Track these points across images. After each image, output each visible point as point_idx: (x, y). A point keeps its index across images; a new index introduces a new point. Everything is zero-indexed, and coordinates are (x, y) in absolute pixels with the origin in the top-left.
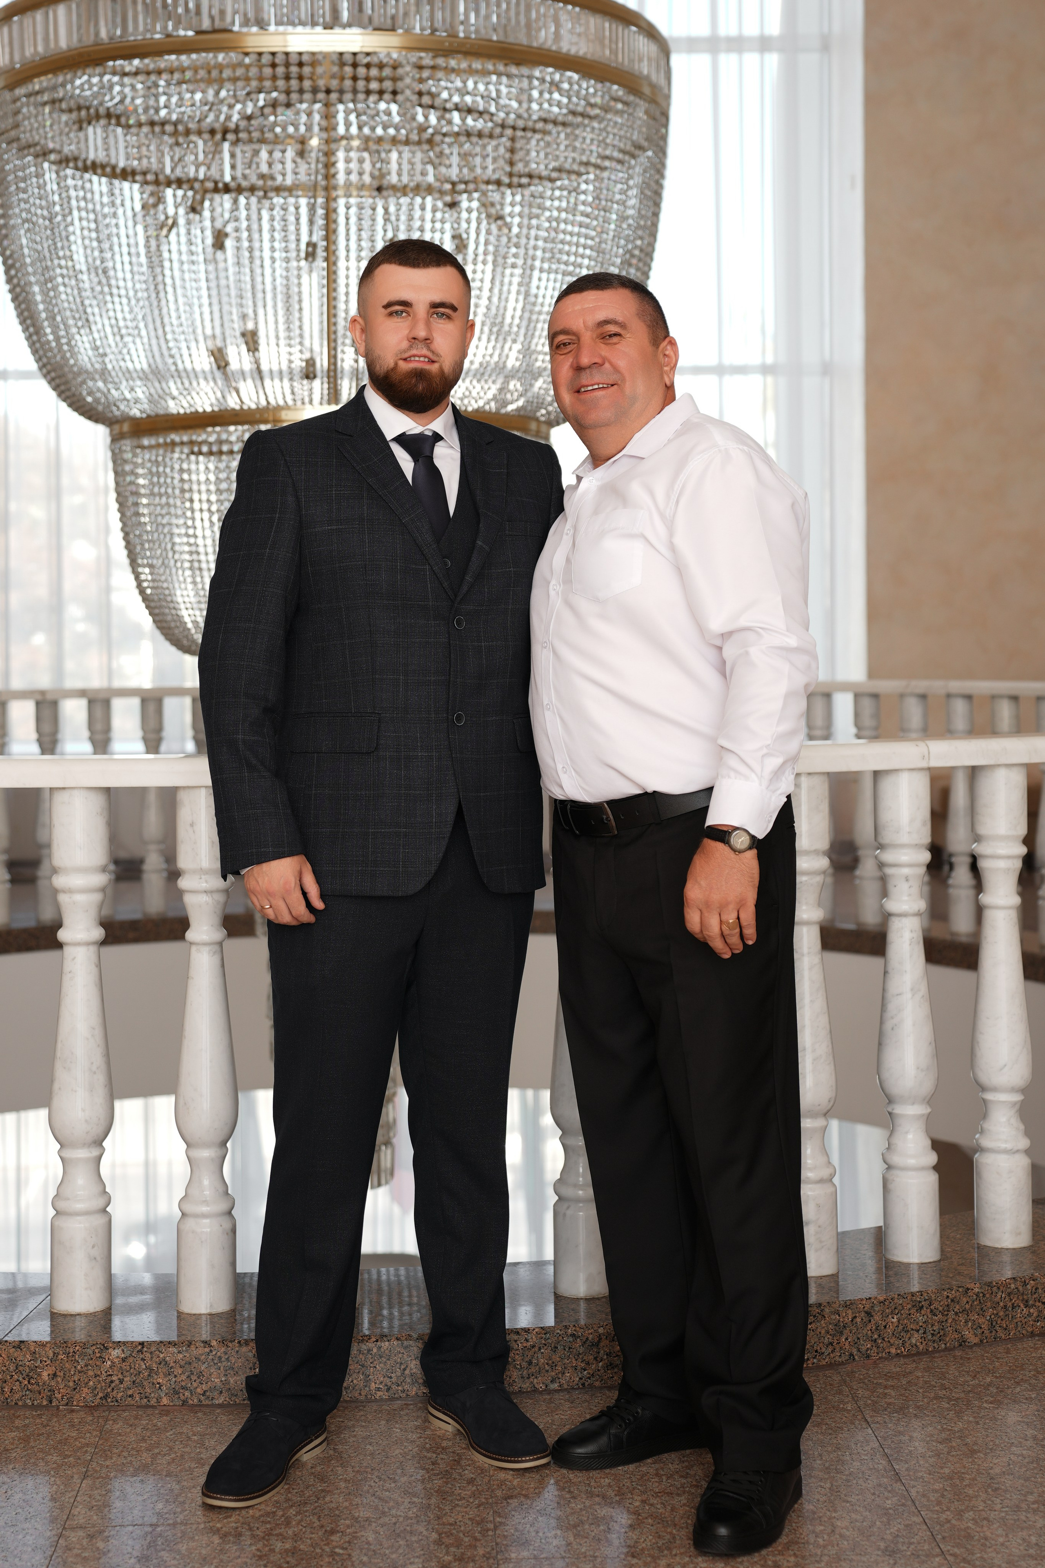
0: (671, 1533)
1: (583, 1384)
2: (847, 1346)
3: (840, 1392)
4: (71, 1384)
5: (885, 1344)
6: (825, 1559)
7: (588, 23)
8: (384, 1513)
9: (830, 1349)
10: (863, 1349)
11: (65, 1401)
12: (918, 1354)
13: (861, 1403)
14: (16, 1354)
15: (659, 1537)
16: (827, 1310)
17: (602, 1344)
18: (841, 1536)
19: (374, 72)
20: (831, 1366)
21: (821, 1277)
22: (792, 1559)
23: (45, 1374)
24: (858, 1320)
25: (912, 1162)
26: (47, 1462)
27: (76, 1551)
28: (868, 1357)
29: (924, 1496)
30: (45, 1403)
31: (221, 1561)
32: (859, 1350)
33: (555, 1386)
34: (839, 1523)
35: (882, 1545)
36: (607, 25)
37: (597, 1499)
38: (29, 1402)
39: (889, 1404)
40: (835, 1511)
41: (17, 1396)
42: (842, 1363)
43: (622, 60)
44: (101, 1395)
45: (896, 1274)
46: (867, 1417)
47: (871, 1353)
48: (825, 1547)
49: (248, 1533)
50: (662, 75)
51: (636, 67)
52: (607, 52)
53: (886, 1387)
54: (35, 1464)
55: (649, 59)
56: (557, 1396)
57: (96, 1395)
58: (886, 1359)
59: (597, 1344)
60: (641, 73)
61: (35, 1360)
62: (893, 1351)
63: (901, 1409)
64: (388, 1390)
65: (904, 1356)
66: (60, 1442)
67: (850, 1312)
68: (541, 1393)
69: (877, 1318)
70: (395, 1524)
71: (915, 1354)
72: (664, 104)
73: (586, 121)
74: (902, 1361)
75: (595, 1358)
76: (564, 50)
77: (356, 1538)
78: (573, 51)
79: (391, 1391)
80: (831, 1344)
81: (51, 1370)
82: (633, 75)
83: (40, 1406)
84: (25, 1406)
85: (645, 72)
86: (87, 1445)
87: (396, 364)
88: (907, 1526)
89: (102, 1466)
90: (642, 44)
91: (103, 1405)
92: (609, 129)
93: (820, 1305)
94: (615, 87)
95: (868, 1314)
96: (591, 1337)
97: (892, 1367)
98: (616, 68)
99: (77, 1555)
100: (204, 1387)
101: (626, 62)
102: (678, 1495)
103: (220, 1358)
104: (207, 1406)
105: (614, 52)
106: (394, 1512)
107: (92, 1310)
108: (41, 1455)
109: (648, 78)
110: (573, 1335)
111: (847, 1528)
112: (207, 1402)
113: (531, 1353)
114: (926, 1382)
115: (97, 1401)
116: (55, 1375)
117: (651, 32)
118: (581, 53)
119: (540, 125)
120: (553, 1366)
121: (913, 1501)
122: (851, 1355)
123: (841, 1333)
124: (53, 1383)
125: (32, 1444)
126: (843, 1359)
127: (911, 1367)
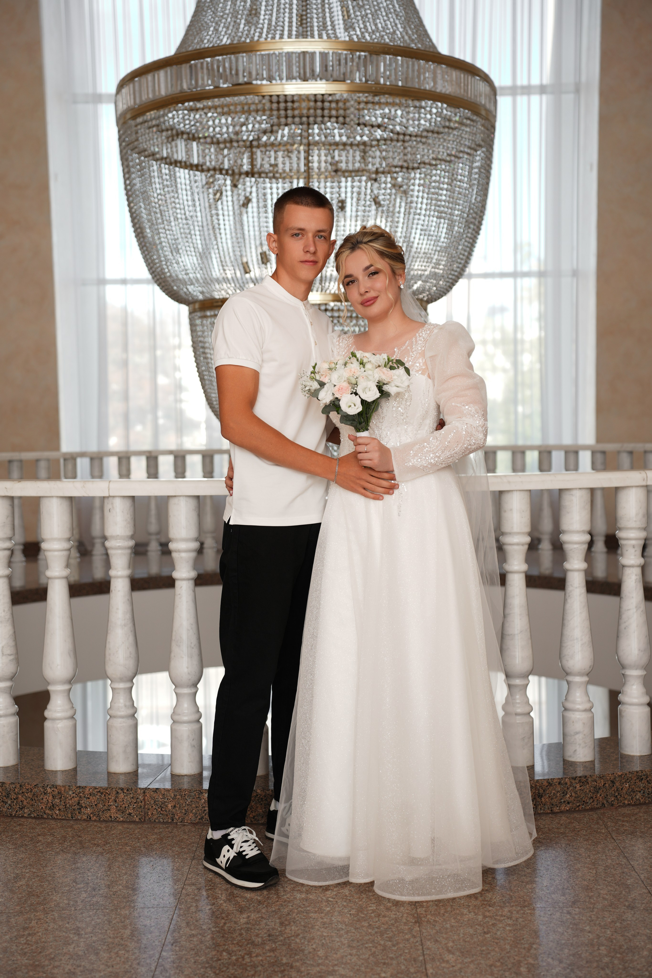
0: (509, 895)
2: (601, 799)
3: (598, 823)
4: (183, 811)
5: (622, 799)
6: (596, 910)
7: (452, 75)
9: (591, 800)
10: (610, 801)
11: (180, 820)
12: (640, 804)
13: (610, 829)
14: (154, 795)
15: (503, 896)
16: (590, 779)
18: (604, 898)
19: (334, 105)
20: (592, 809)
21: (586, 762)
22: (577, 910)
23: (170, 806)
24: (607, 785)
25: (635, 701)
26: (173, 851)
27: (191, 896)
28: (612, 805)
29: (648, 878)
30: (170, 821)
31: (269, 903)
32: (607, 801)
34: (602, 892)
35: (627, 904)
36: (462, 76)
38: (162, 821)
39: (626, 830)
40: (599, 885)
41: (155, 817)
42: (598, 808)
43: (470, 95)
44: (199, 817)
45: (627, 761)
46: (614, 836)
47: (615, 803)
48: (595, 904)
50: (492, 104)
51: (478, 100)
52: (462, 90)
53: (623, 821)
54: (167, 852)
55: (486, 95)
57: (196, 818)
58: (622, 806)
60: (481, 103)
61: (164, 798)
62: (626, 802)
63: (632, 833)
65: (633, 805)
66: (179, 841)
67: (602, 781)
69: (617, 784)
71: (638, 804)
72: (492, 120)
73: (450, 131)
74: (631, 808)
76: (438, 91)
78: (443, 91)
80: (592, 798)
81: (173, 804)
82: (476, 104)
83: (167, 823)
84: (159, 822)
85: (483, 102)
86: (193, 843)
88: (640, 894)
90: (482, 87)
91: (200, 823)
92: (463, 135)
93: (586, 777)
94: (467, 111)
95: (613, 782)
97: (626, 811)
98: (467, 100)
99: (192, 898)
100: (254, 814)
101: (473, 97)
102: (512, 875)
104: (255, 824)
105: (466, 91)
107: (193, 773)
108: (169, 847)
109: (484, 106)
111: (606, 894)
112: (255, 822)
114: (645, 819)
115: (197, 820)
116: (175, 806)
117: (486, 78)
118: (447, 92)
119: (425, 134)
121: (642, 881)
122: (603, 804)
123: (598, 792)
124: (174, 811)
125: (164, 841)
126: (599, 806)
127: (636, 811)
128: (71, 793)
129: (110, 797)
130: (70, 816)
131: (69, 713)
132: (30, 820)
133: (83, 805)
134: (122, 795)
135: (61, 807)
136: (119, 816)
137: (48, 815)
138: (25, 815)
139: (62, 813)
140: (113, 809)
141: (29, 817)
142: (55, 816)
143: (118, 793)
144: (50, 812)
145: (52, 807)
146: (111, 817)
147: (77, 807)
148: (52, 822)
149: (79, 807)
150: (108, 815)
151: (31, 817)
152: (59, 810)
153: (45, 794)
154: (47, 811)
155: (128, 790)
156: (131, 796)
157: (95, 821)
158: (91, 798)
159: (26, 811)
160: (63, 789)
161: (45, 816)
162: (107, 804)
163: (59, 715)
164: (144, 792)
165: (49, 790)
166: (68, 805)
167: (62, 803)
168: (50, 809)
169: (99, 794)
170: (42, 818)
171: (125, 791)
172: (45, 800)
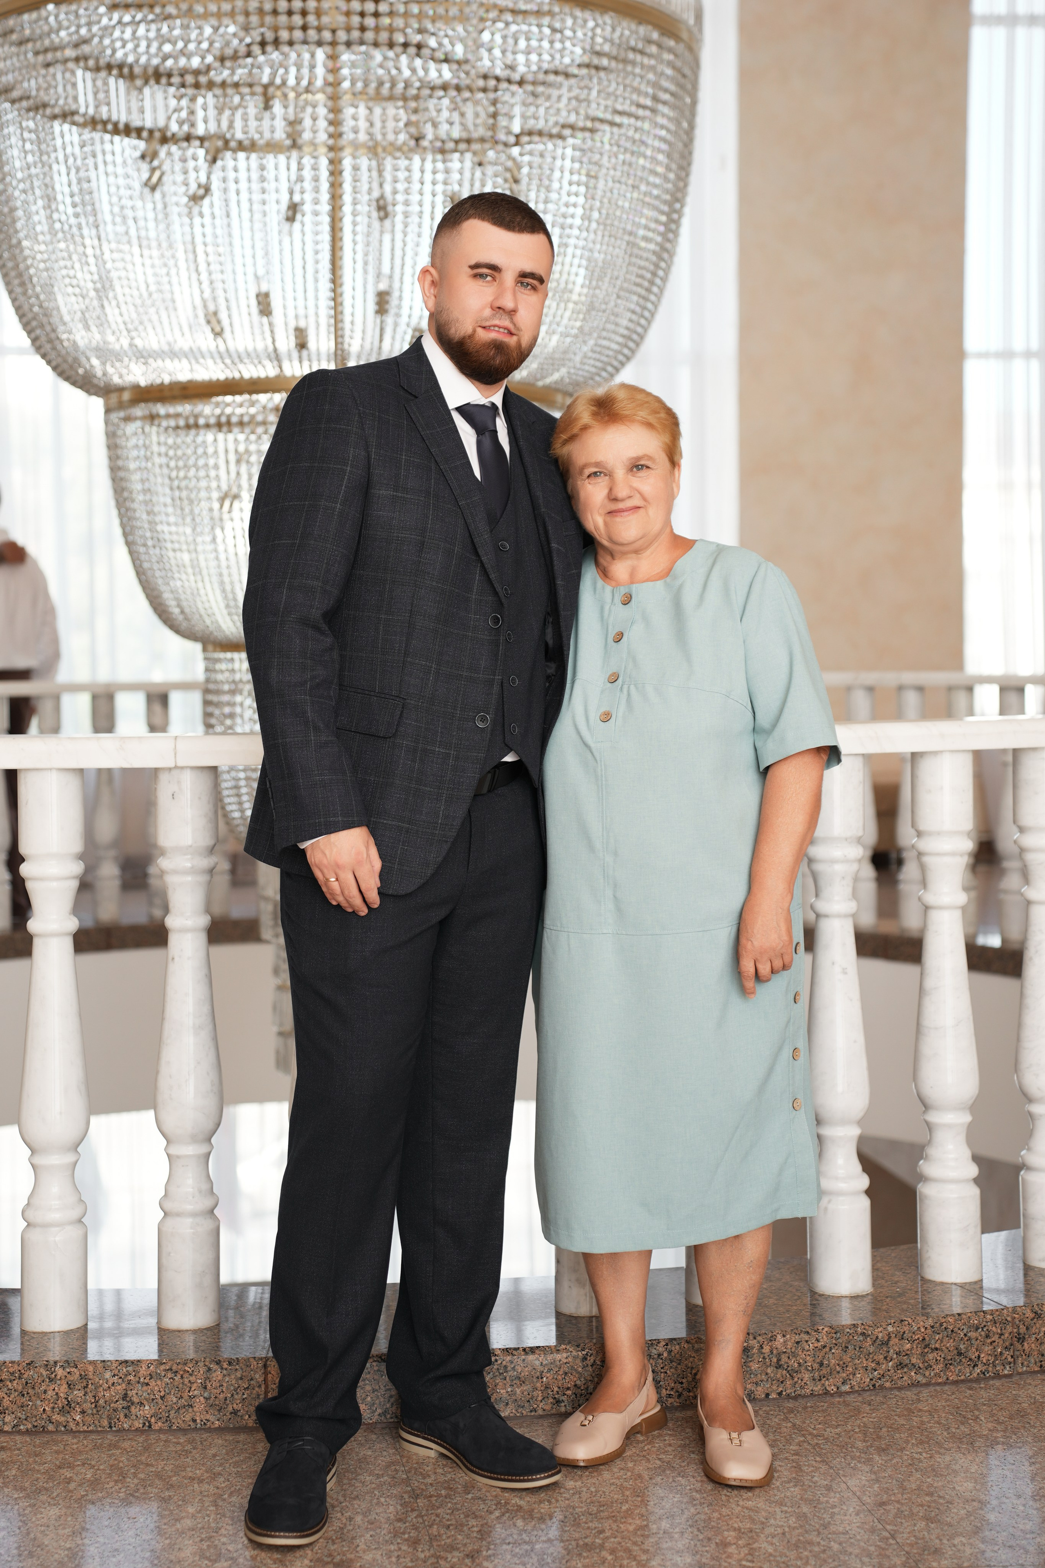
1: (874, 1386)
8: (763, 1523)
17: (891, 1343)
33: (846, 1388)
37: (975, 1504)
49: (636, 1548)
56: (849, 1398)
57: (374, 1412)
59: (887, 1343)
64: (679, 1396)
68: (832, 1395)
70: (784, 1534)
75: (885, 1358)
77: (755, 1549)
79: (683, 1398)
87: (474, 331)
89: (426, 1485)
96: (880, 1335)
103: (506, 1367)
106: (772, 1521)
110: (863, 1334)
113: (822, 1354)
120: (844, 1367)
128: (108, 1375)
129: (192, 1379)
130: (105, 1423)
131: (75, 1214)
132: (18, 1438)
133: (136, 1399)
134: (217, 1375)
135: (87, 1406)
136: (212, 1418)
137: (58, 1424)
138: (6, 1428)
139: (89, 1419)
140: (200, 1405)
141: (16, 1431)
142: (72, 1425)
143: (209, 1369)
144: (62, 1419)
145: (68, 1407)
146: (194, 1421)
147: (121, 1404)
148: (69, 1438)
149: (125, 1404)
150: (188, 1418)
151: (20, 1432)
152: (83, 1412)
153: (51, 1380)
154: (56, 1417)
155: (230, 1363)
156: (239, 1374)
157: (160, 1430)
158: (152, 1383)
159: (8, 1419)
160: (91, 1368)
161: (51, 1427)
162: (185, 1395)
163: (56, 1216)
164: (265, 1366)
165: (60, 1372)
166: (101, 1402)
167: (90, 1397)
168: (62, 1411)
169: (170, 1375)
170: (44, 1431)
171: (225, 1365)
172: (50, 1393)
